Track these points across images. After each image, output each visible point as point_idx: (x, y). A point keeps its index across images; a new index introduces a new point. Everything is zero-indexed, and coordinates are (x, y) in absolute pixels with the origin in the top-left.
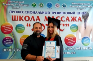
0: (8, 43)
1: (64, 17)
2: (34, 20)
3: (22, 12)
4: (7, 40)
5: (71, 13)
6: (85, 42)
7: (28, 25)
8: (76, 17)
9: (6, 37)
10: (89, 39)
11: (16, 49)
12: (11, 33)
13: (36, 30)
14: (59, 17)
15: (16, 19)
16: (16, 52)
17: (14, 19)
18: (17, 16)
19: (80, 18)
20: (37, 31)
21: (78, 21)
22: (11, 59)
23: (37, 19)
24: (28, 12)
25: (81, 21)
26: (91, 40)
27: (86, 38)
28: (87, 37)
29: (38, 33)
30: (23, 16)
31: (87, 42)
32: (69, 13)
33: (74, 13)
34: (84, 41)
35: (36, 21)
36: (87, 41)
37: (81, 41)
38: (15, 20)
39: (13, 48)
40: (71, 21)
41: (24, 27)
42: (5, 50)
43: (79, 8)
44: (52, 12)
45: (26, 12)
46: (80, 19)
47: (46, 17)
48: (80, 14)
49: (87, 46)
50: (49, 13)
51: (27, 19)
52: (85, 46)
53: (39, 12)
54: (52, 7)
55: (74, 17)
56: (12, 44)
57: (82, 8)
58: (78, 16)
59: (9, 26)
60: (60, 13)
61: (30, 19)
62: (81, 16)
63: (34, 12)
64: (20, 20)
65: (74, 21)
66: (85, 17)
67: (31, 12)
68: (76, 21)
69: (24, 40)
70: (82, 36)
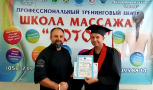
0: (14, 58)
1: (102, 19)
2: (54, 24)
3: (35, 10)
4: (14, 53)
5: (115, 12)
6: (136, 60)
7: (45, 31)
8: (122, 20)
9: (11, 48)
10: (142, 55)
11: (26, 68)
12: (19, 43)
13: (55, 39)
14: (94, 19)
15: (27, 22)
16: (25, 71)
17: (23, 22)
18: (29, 17)
19: (128, 20)
20: (57, 41)
21: (125, 26)
22: (19, 82)
23: (58, 22)
24: (46, 11)
25: (131, 26)
26: (145, 58)
27: (137, 54)
28: (139, 53)
29: (59, 43)
30: (37, 17)
31: (140, 61)
32: (111, 13)
33: (119, 13)
34: (135, 58)
35: (58, 24)
36: (140, 59)
37: (129, 58)
38: (25, 23)
39: (21, 66)
40: (114, 25)
41: (39, 35)
42: (10, 68)
43: (128, 5)
44: (83, 11)
45: (43, 11)
46: (128, 22)
47: (72, 19)
48: (130, 14)
49: (139, 68)
50: (78, 12)
51: (43, 21)
52: (135, 67)
53: (62, 11)
54: (83, 3)
55: (118, 20)
56: (20, 59)
57: (133, 4)
58: (125, 18)
59: (15, 32)
60: (96, 13)
61: (48, 22)
62: (130, 17)
63: (54, 11)
64: (32, 23)
65: (118, 26)
66: (137, 19)
67: (50, 11)
68: (122, 26)
69: (38, 54)
70: (130, 51)
